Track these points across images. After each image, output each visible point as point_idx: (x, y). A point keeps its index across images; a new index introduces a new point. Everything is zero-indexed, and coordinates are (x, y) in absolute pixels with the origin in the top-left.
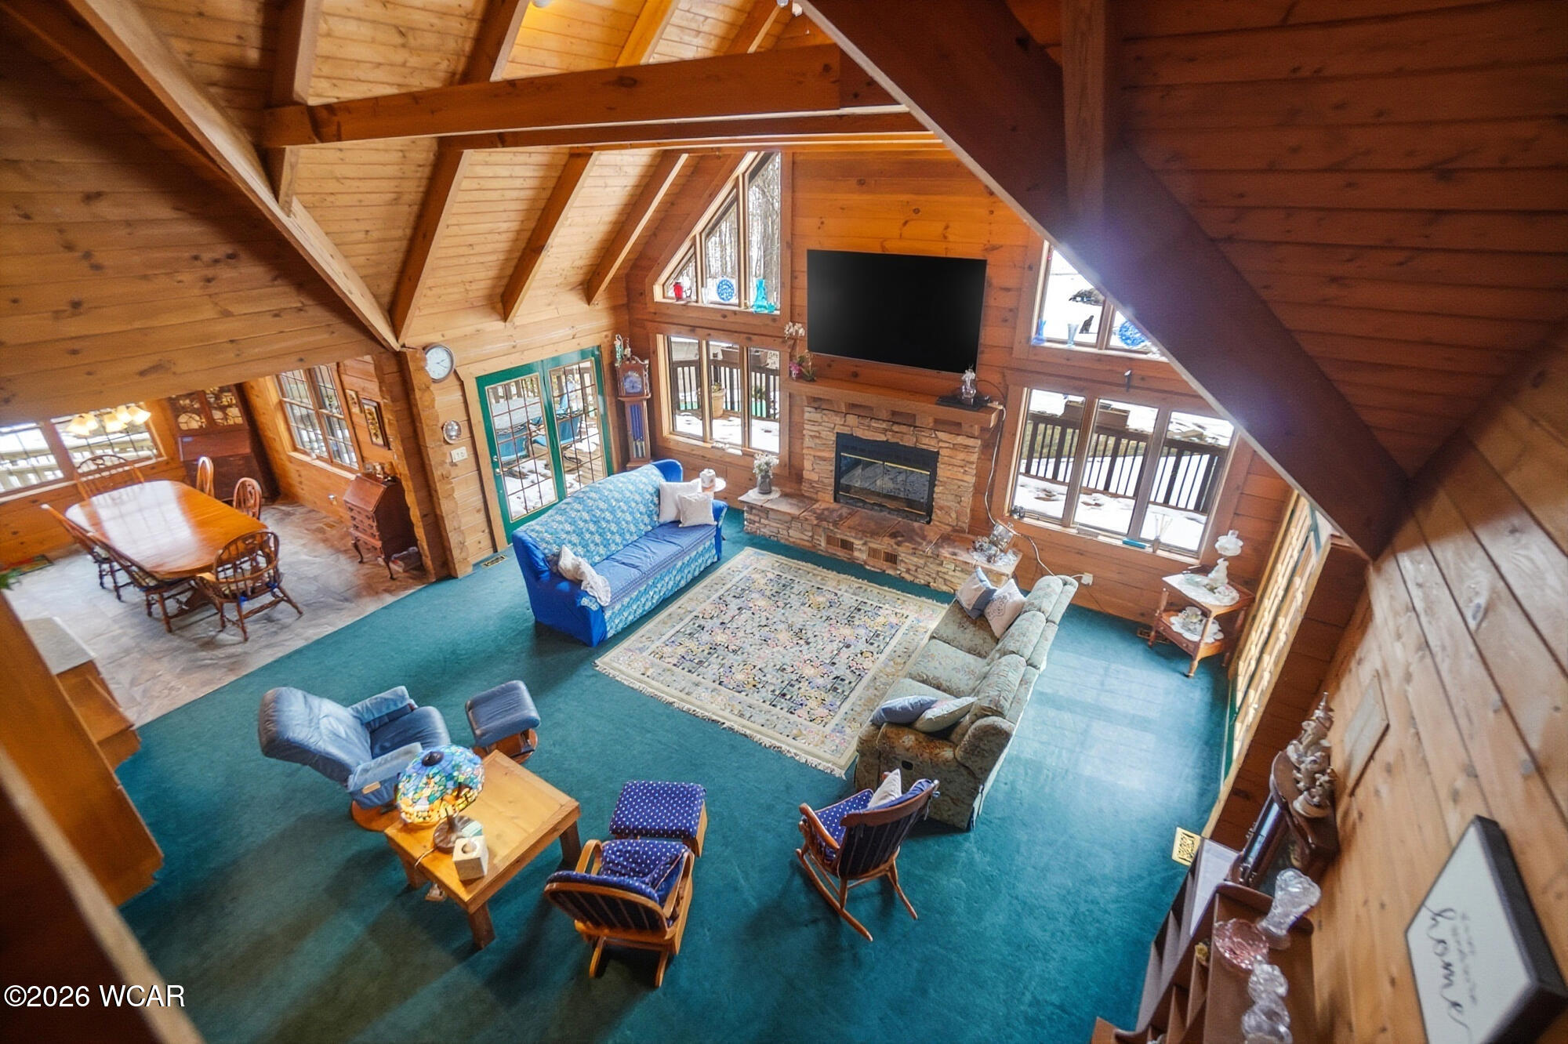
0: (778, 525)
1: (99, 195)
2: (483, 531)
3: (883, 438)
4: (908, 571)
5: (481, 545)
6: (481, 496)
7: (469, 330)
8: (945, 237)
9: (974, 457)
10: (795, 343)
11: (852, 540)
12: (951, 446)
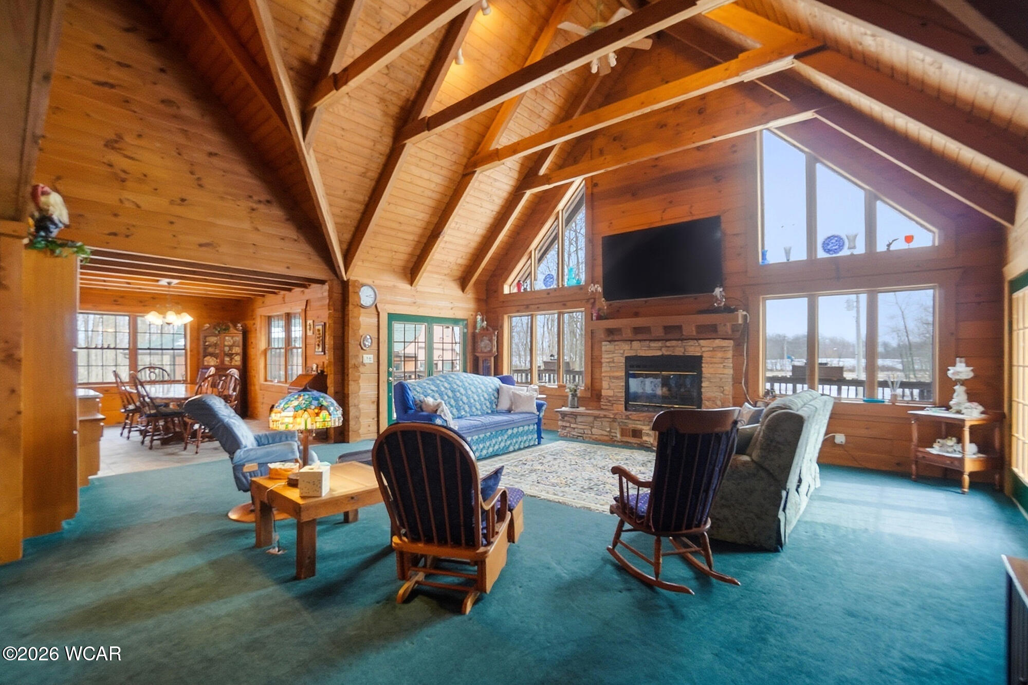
1: (216, 154)
2: (373, 419)
3: (659, 353)
5: (370, 429)
6: (376, 392)
7: (390, 284)
8: (691, 213)
9: (730, 354)
10: (594, 302)
11: (639, 427)
12: (712, 349)
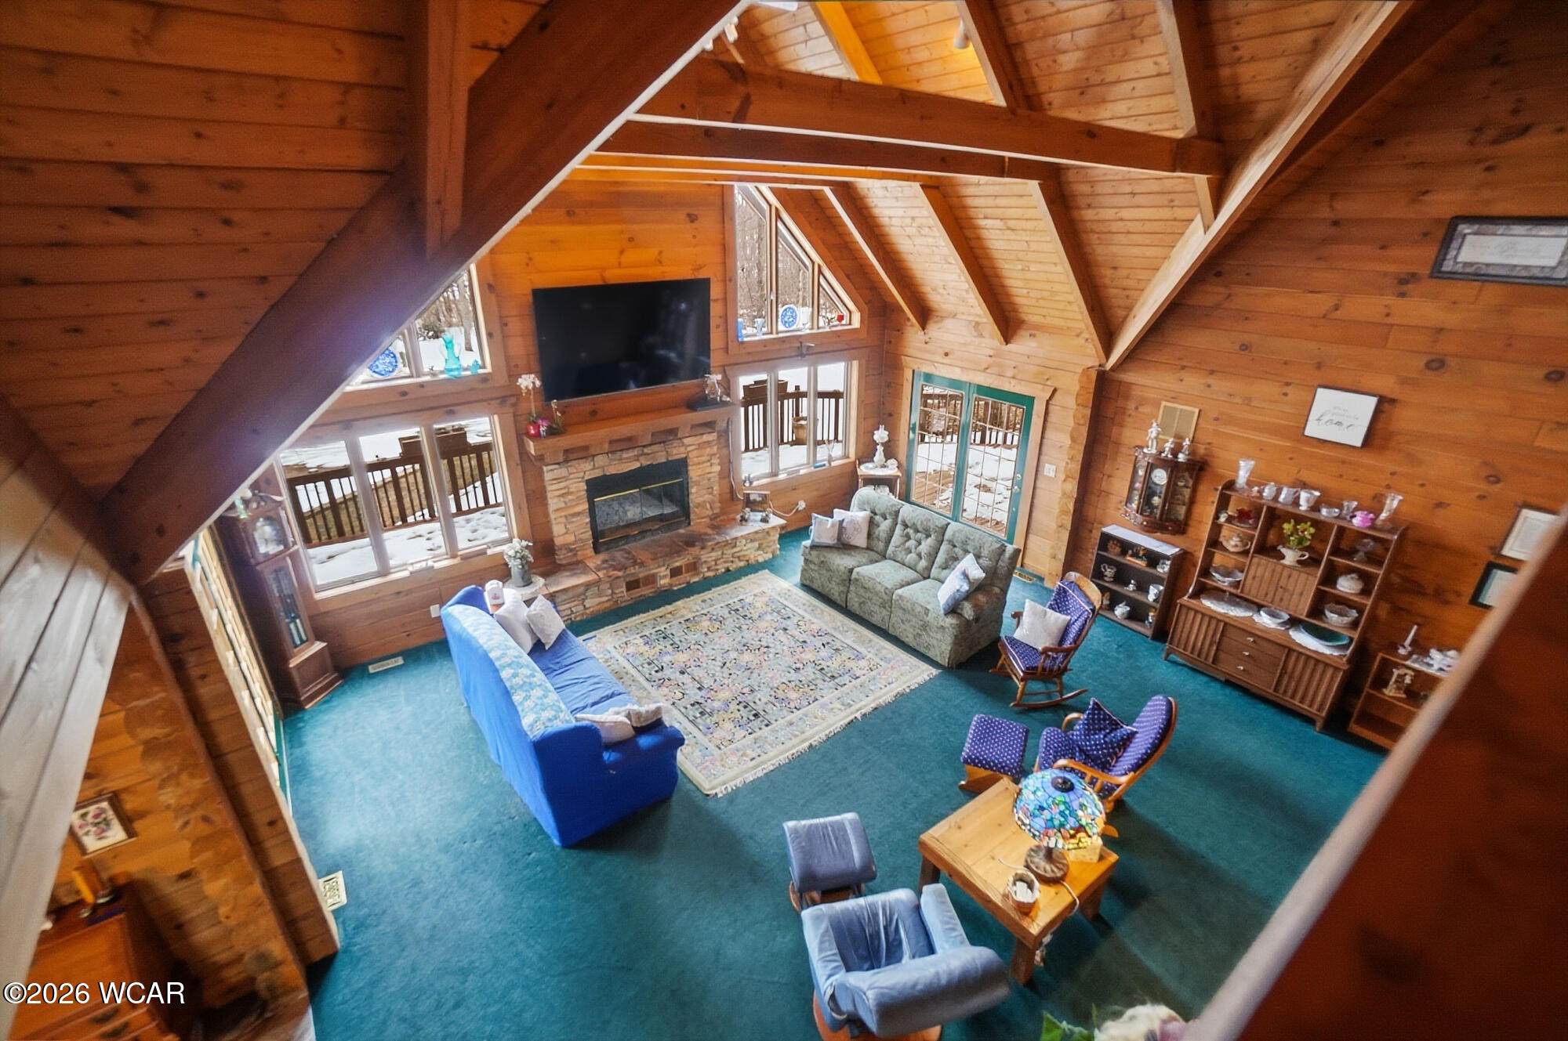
0: (568, 606)
4: (709, 569)
8: (660, 262)
9: (715, 449)
10: (517, 402)
12: (697, 447)
